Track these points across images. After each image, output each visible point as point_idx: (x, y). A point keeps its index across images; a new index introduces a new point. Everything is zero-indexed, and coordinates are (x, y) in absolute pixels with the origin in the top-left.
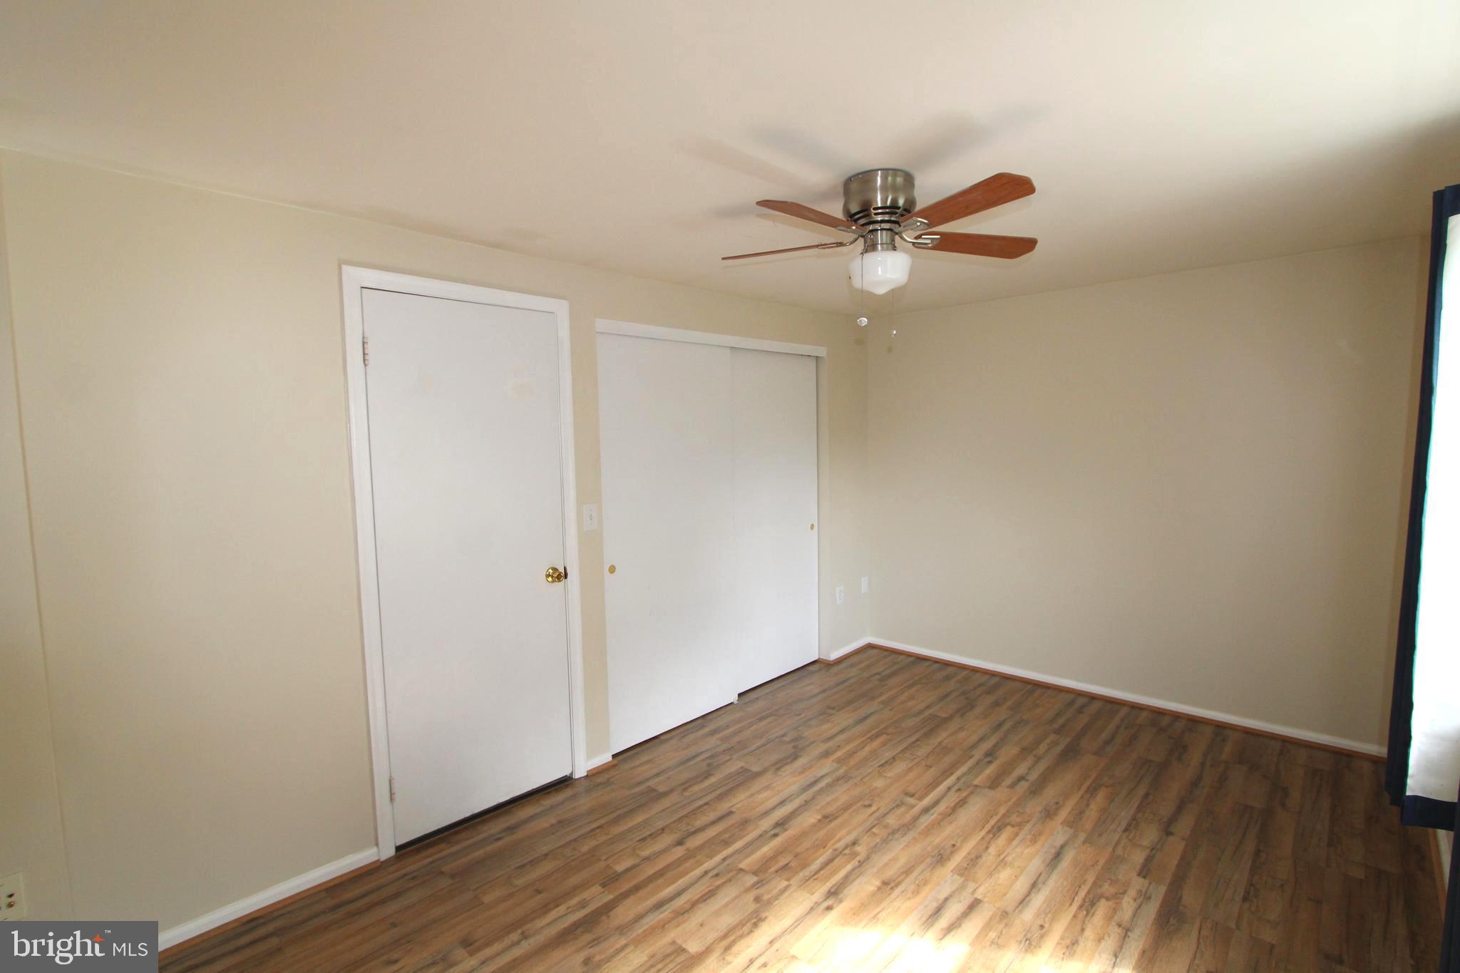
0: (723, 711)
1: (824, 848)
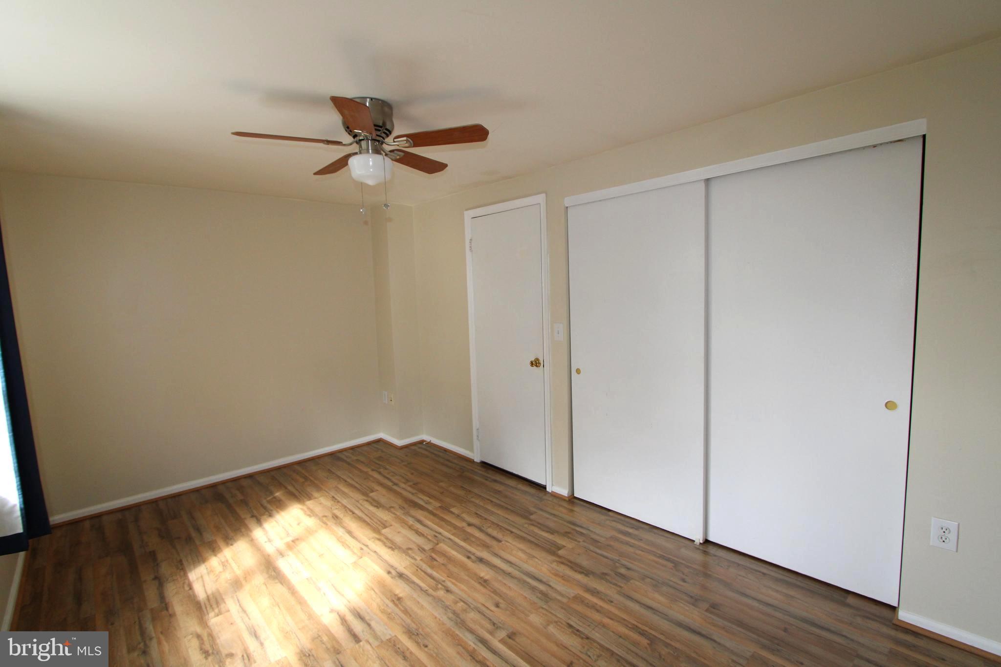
0: (677, 538)
1: (448, 577)
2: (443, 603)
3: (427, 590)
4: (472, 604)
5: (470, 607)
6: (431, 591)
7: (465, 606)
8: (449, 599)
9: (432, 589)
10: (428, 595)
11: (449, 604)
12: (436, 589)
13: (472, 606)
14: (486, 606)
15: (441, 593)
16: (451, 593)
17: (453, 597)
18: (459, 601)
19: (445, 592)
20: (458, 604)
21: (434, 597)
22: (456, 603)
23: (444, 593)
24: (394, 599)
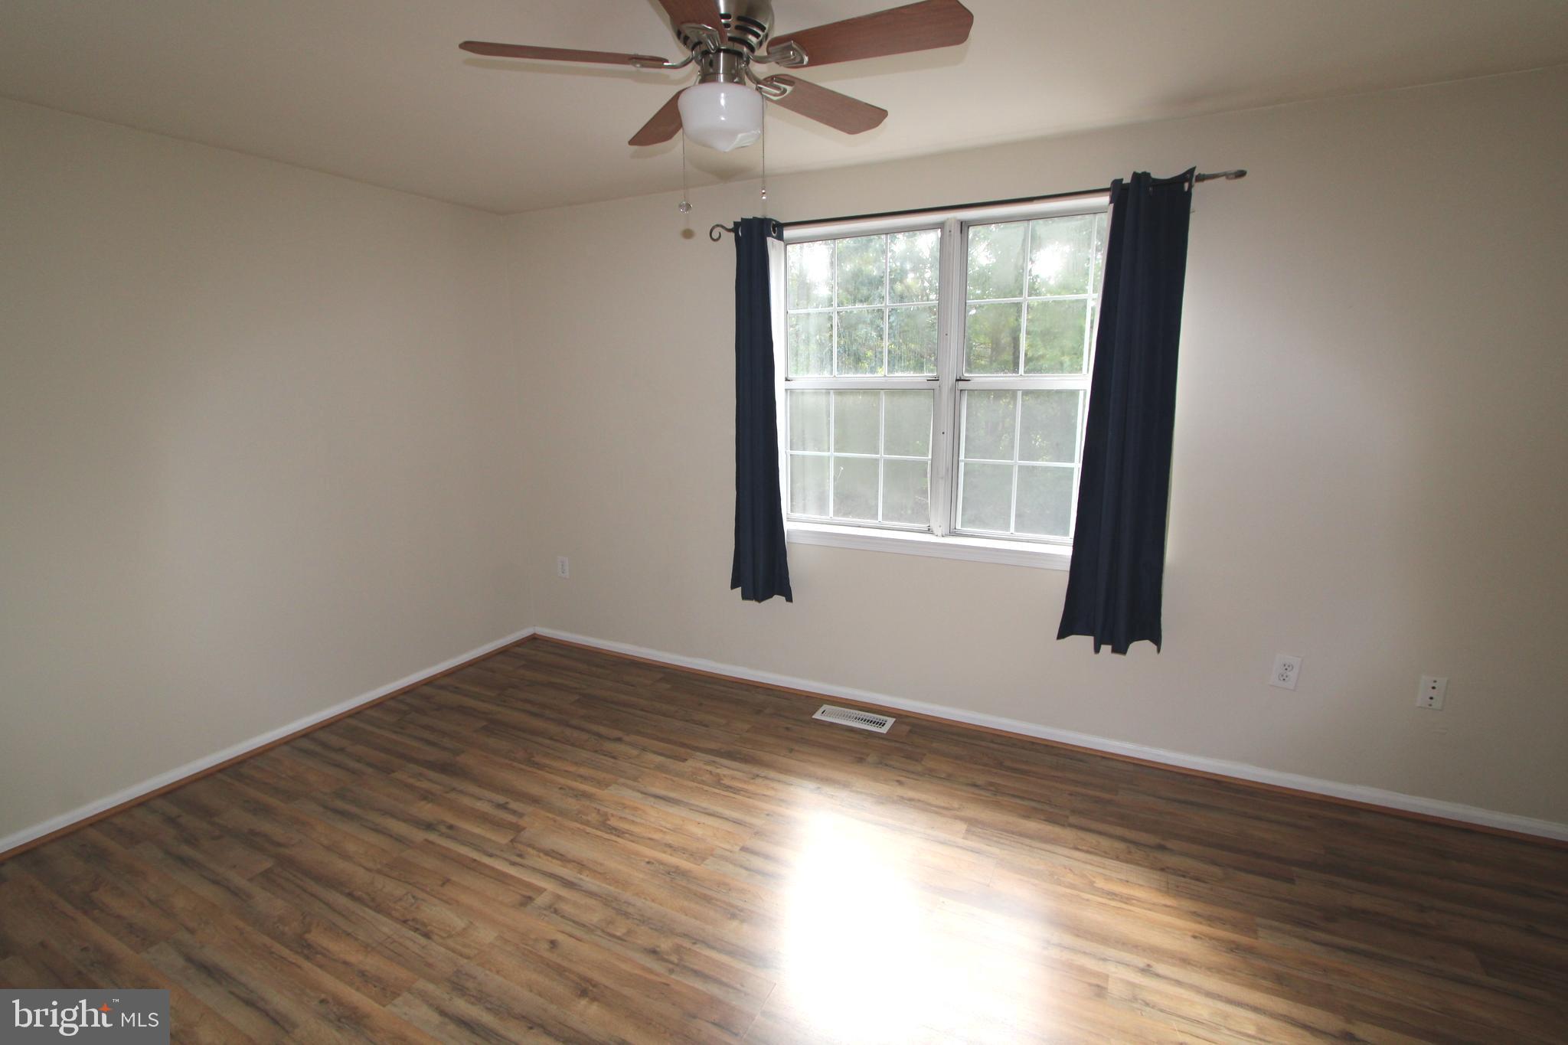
2: (652, 926)
3: (695, 943)
4: (600, 936)
5: (603, 931)
6: (687, 944)
7: (611, 929)
8: (645, 937)
9: (685, 948)
10: (685, 935)
11: (643, 928)
12: (678, 949)
13: (599, 933)
14: (573, 939)
15: (665, 944)
16: (645, 949)
17: (639, 942)
18: (625, 938)
19: (658, 949)
20: (624, 930)
21: (673, 932)
22: (629, 932)
23: (659, 947)
24: (742, 914)
